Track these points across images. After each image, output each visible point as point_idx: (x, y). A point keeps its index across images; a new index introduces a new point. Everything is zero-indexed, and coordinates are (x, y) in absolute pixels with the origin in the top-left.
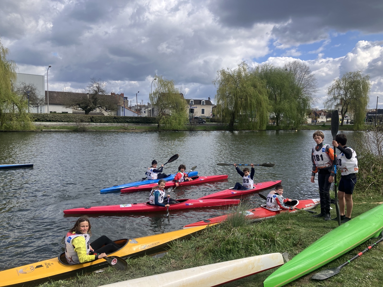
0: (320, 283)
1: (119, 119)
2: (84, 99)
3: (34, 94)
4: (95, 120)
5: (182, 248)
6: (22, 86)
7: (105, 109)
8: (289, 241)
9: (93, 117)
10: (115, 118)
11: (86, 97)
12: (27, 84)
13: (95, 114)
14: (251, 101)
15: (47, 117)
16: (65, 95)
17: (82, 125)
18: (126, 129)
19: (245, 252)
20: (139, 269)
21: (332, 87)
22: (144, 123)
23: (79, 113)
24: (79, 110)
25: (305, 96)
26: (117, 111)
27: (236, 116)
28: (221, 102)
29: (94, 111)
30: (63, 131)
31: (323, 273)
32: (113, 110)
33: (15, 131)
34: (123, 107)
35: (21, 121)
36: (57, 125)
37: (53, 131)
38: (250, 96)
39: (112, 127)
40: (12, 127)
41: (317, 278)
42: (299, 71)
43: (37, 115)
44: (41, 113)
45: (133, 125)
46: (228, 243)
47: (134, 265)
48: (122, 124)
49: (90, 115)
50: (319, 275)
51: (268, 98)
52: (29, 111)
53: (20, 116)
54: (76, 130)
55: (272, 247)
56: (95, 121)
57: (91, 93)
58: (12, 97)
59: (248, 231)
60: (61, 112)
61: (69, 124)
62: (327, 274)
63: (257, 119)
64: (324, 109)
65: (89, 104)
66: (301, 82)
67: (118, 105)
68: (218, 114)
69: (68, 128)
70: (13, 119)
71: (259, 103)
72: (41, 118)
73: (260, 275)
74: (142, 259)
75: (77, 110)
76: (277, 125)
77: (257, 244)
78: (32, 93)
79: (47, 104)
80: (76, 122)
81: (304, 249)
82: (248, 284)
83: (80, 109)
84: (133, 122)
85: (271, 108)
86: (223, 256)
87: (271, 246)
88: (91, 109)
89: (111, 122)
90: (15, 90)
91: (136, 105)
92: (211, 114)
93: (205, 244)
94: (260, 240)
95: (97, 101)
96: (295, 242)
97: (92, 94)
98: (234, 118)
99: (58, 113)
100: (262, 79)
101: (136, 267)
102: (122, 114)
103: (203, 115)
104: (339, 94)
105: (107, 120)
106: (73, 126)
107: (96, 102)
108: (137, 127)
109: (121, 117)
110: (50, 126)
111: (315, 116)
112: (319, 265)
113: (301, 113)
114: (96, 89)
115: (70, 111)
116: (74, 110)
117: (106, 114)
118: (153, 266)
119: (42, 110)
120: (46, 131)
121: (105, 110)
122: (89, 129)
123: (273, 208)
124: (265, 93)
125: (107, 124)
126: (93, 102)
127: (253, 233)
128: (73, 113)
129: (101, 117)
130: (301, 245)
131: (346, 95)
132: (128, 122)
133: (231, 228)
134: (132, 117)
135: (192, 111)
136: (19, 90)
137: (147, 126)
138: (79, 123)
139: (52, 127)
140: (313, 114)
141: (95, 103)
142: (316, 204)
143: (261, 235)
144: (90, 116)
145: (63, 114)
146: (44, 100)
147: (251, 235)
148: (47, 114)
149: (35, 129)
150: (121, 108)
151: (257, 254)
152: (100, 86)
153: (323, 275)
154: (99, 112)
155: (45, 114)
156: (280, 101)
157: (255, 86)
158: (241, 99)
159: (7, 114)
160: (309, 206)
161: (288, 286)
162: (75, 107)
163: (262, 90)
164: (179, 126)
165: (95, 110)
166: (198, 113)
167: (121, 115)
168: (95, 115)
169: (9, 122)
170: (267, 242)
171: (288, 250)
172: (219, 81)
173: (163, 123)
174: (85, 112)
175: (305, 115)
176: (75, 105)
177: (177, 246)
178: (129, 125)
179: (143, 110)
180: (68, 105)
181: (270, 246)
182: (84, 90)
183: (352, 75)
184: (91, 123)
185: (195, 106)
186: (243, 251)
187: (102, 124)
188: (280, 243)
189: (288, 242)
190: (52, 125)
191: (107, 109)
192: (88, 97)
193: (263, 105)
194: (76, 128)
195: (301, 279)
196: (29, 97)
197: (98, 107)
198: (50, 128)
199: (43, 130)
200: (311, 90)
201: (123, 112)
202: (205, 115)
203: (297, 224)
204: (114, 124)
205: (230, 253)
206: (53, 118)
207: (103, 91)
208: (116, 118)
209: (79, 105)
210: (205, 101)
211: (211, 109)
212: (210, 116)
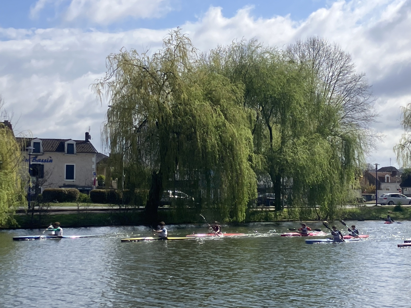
42: (325, 65)
66: (330, 93)
92: (93, 179)
135: (36, 170)
200: (357, 115)
202: (75, 183)
210: (75, 143)
211: (94, 166)
212: (90, 184)
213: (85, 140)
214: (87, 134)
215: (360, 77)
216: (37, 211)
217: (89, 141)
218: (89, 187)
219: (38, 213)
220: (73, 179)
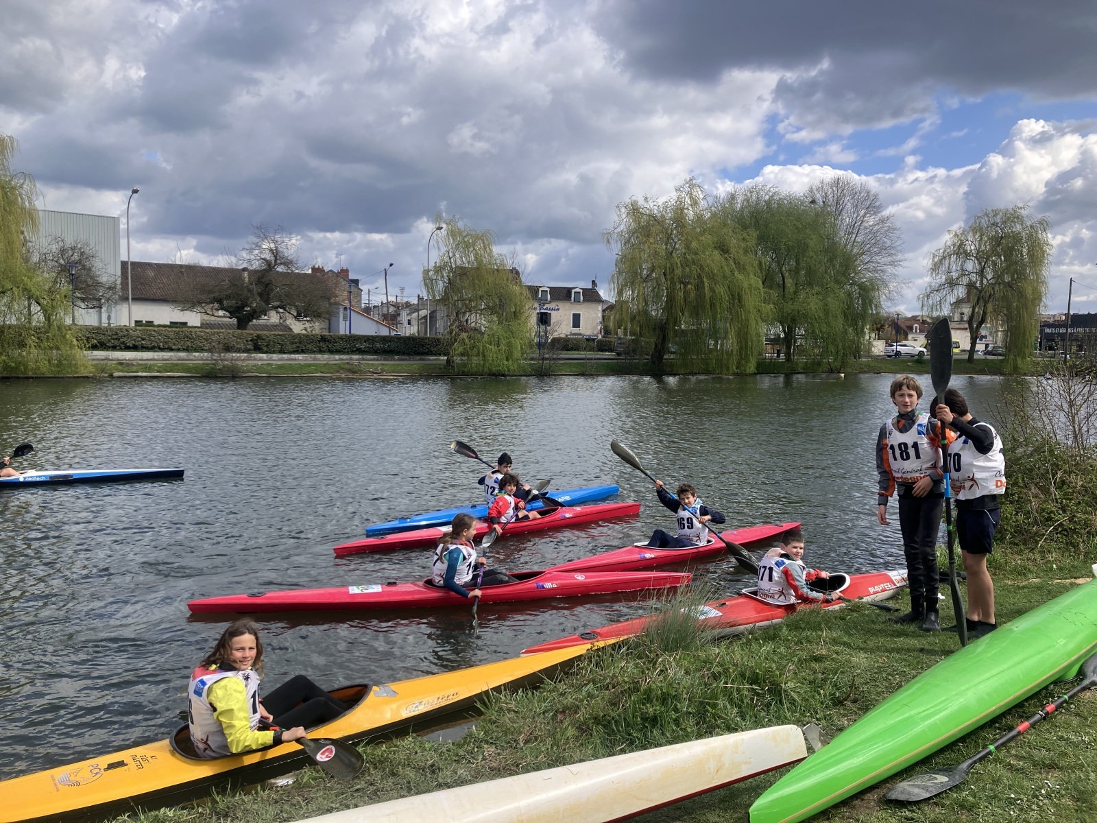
0: (909, 811)
1: (336, 342)
2: (234, 285)
3: (90, 269)
4: (267, 346)
5: (517, 712)
6: (55, 248)
7: (295, 314)
8: (822, 691)
9: (259, 337)
10: (323, 339)
11: (241, 278)
12: (69, 242)
13: (266, 327)
14: (714, 292)
15: (128, 336)
16: (180, 274)
17: (227, 360)
18: (355, 370)
19: (698, 724)
20: (393, 774)
21: (943, 253)
22: (408, 354)
23: (220, 326)
24: (218, 317)
25: (865, 277)
26: (329, 320)
27: (671, 334)
28: (628, 294)
29: (263, 320)
30: (173, 377)
31: (919, 783)
32: (317, 315)
33: (32, 378)
34: (345, 308)
35: (51, 348)
36: (156, 360)
37: (146, 377)
38: (712, 277)
39: (314, 365)
40: (26, 367)
41: (902, 797)
42: (849, 205)
43: (97, 330)
44: (109, 324)
45: (374, 360)
46: (649, 697)
47: (379, 763)
48: (344, 357)
49: (252, 332)
50: (907, 787)
51: (760, 282)
52: (73, 320)
53: (49, 334)
54: (210, 375)
55: (772, 707)
56: (265, 348)
57: (254, 267)
58: (25, 279)
59: (705, 662)
60: (169, 324)
61: (192, 357)
62: (929, 783)
63: (731, 343)
64: (920, 313)
65: (248, 299)
66: (854, 236)
67: (332, 301)
68: (620, 328)
69: (188, 370)
70: (29, 342)
71: (737, 298)
72: (109, 341)
73: (738, 789)
74: (401, 747)
75: (213, 315)
76: (788, 359)
77: (731, 701)
78: (84, 267)
79: (127, 299)
80: (210, 351)
81: (864, 713)
82: (704, 814)
83: (221, 313)
84: (375, 352)
85: (771, 310)
86: (635, 735)
87: (771, 705)
88: (255, 314)
89: (312, 352)
90: (35, 258)
91: (385, 301)
92: (599, 328)
93: (582, 701)
94: (738, 689)
95: (272, 290)
96: (837, 695)
97: (256, 271)
98: (664, 339)
99: (159, 326)
100: (745, 228)
101: (384, 769)
102: (343, 329)
103: (576, 330)
104: (962, 270)
105: (301, 345)
106: (203, 364)
107: (269, 294)
108: (387, 365)
109: (341, 338)
110: (135, 363)
111: (894, 332)
112: (905, 760)
113: (856, 324)
114: (268, 256)
115: (193, 318)
116: (206, 317)
117: (298, 327)
118: (432, 765)
119: (113, 315)
120: (125, 377)
121: (295, 317)
122: (249, 371)
123: (776, 597)
124: (751, 269)
125: (300, 356)
126: (261, 295)
127: (720, 669)
128: (202, 324)
129: (284, 336)
130: (855, 701)
131: (981, 273)
132: (360, 351)
133: (657, 655)
134: (372, 336)
135: (544, 319)
136: (45, 260)
137: (415, 363)
138: (219, 353)
139: (140, 365)
140: (890, 329)
141: (266, 296)
142: (898, 585)
143: (743, 675)
144: (251, 334)
145: (173, 329)
146: (119, 287)
147: (713, 674)
148: (127, 329)
149: (91, 373)
150: (341, 310)
151: (731, 729)
152: (280, 249)
153: (918, 786)
154: (278, 321)
155: (120, 329)
156: (795, 292)
157: (723, 249)
158: (685, 284)
159: (10, 327)
160: (878, 592)
161: (818, 819)
162: (208, 308)
163: (743, 259)
164: (506, 363)
165: (266, 317)
166: (561, 325)
167: (342, 332)
168: (265, 332)
169: (16, 352)
170: (758, 695)
171: (818, 716)
172: (621, 234)
173: (462, 354)
174: (238, 321)
175: (867, 331)
176: (208, 303)
177: (501, 709)
178: (364, 359)
179: (404, 317)
180: (188, 303)
181: (768, 707)
182: (233, 260)
183: (998, 219)
184: (253, 355)
185: (553, 305)
186: (692, 721)
187: (285, 356)
188: (796, 697)
189: (819, 694)
190: (140, 360)
191: (299, 314)
192: (247, 280)
193: (747, 304)
194: (212, 368)
195: (857, 799)
196: (74, 280)
197: (276, 308)
198: (134, 369)
199: (116, 374)
200: (883, 260)
201: (348, 323)
202: (581, 332)
203: (844, 644)
204: (319, 356)
205: (654, 727)
206: (143, 339)
207: (288, 263)
208: (325, 341)
209: (220, 301)
210: (581, 291)
211: (600, 315)
212: (595, 333)
213: (591, 288)
214: (593, 282)
215: (888, 218)
216: (547, 359)
217: (595, 289)
218: (594, 336)
219: (549, 362)
220: (579, 327)
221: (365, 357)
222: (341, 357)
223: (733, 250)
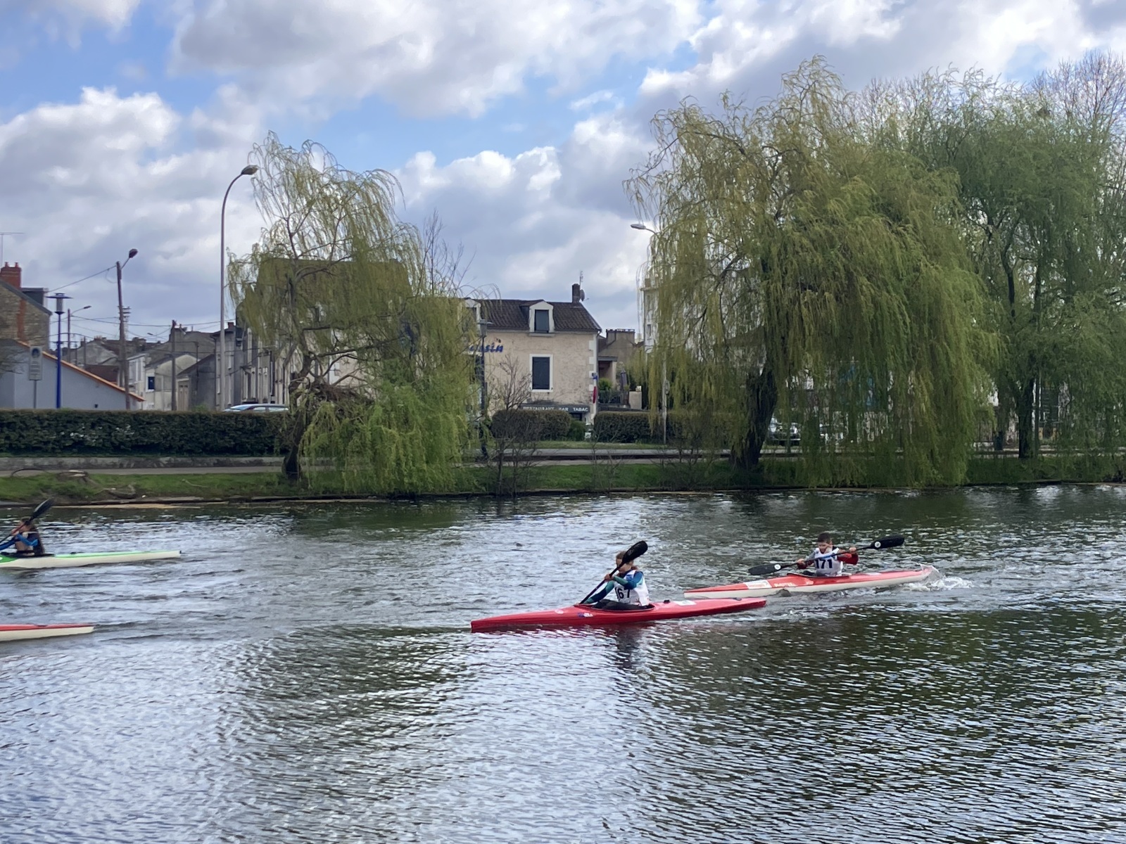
1: (27, 428)
18: (76, 490)
22: (190, 452)
27: (782, 399)
45: (114, 466)
48: (45, 461)
84: (117, 449)
108: (148, 477)
109: (39, 418)
132: (80, 448)
137: (210, 473)
157: (893, 213)
172: (663, 180)
178: (93, 466)
201: (52, 386)
202: (551, 398)
208: (2, 425)
210: (551, 308)
211: (593, 361)
212: (584, 400)
213: (570, 301)
214: (576, 288)
217: (581, 305)
218: (582, 407)
219: (512, 464)
220: (548, 388)
221: (92, 460)
222: (39, 461)
223: (914, 214)
